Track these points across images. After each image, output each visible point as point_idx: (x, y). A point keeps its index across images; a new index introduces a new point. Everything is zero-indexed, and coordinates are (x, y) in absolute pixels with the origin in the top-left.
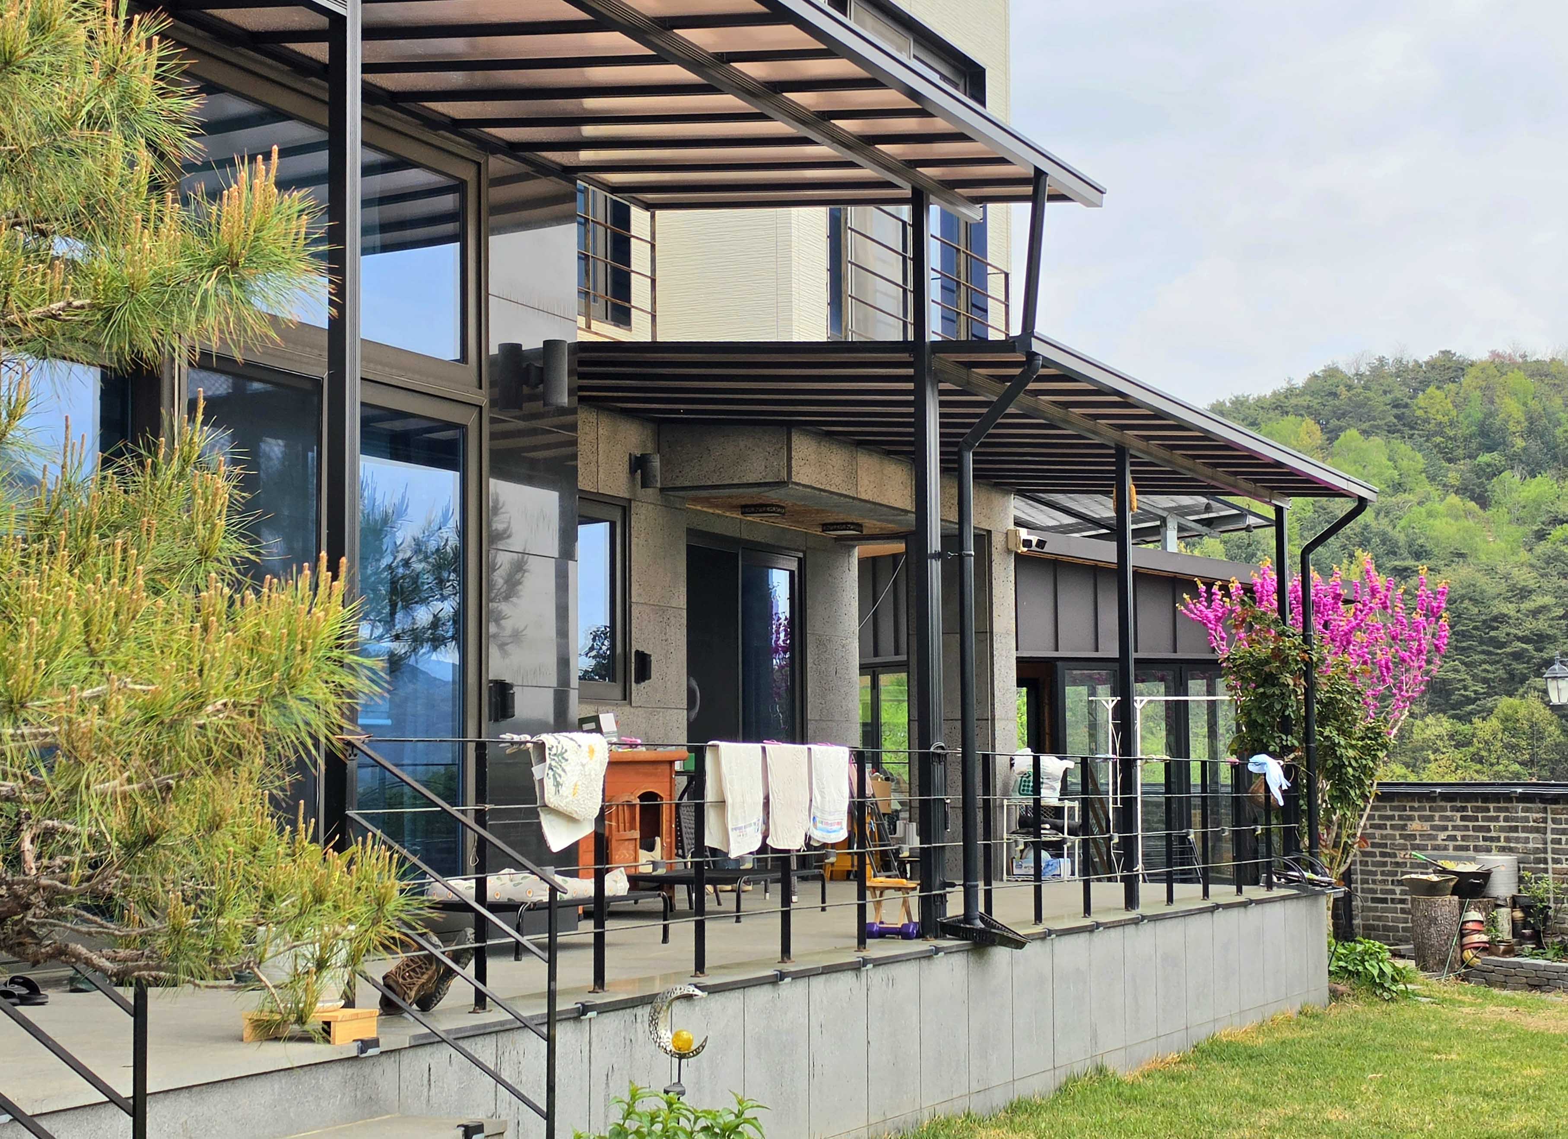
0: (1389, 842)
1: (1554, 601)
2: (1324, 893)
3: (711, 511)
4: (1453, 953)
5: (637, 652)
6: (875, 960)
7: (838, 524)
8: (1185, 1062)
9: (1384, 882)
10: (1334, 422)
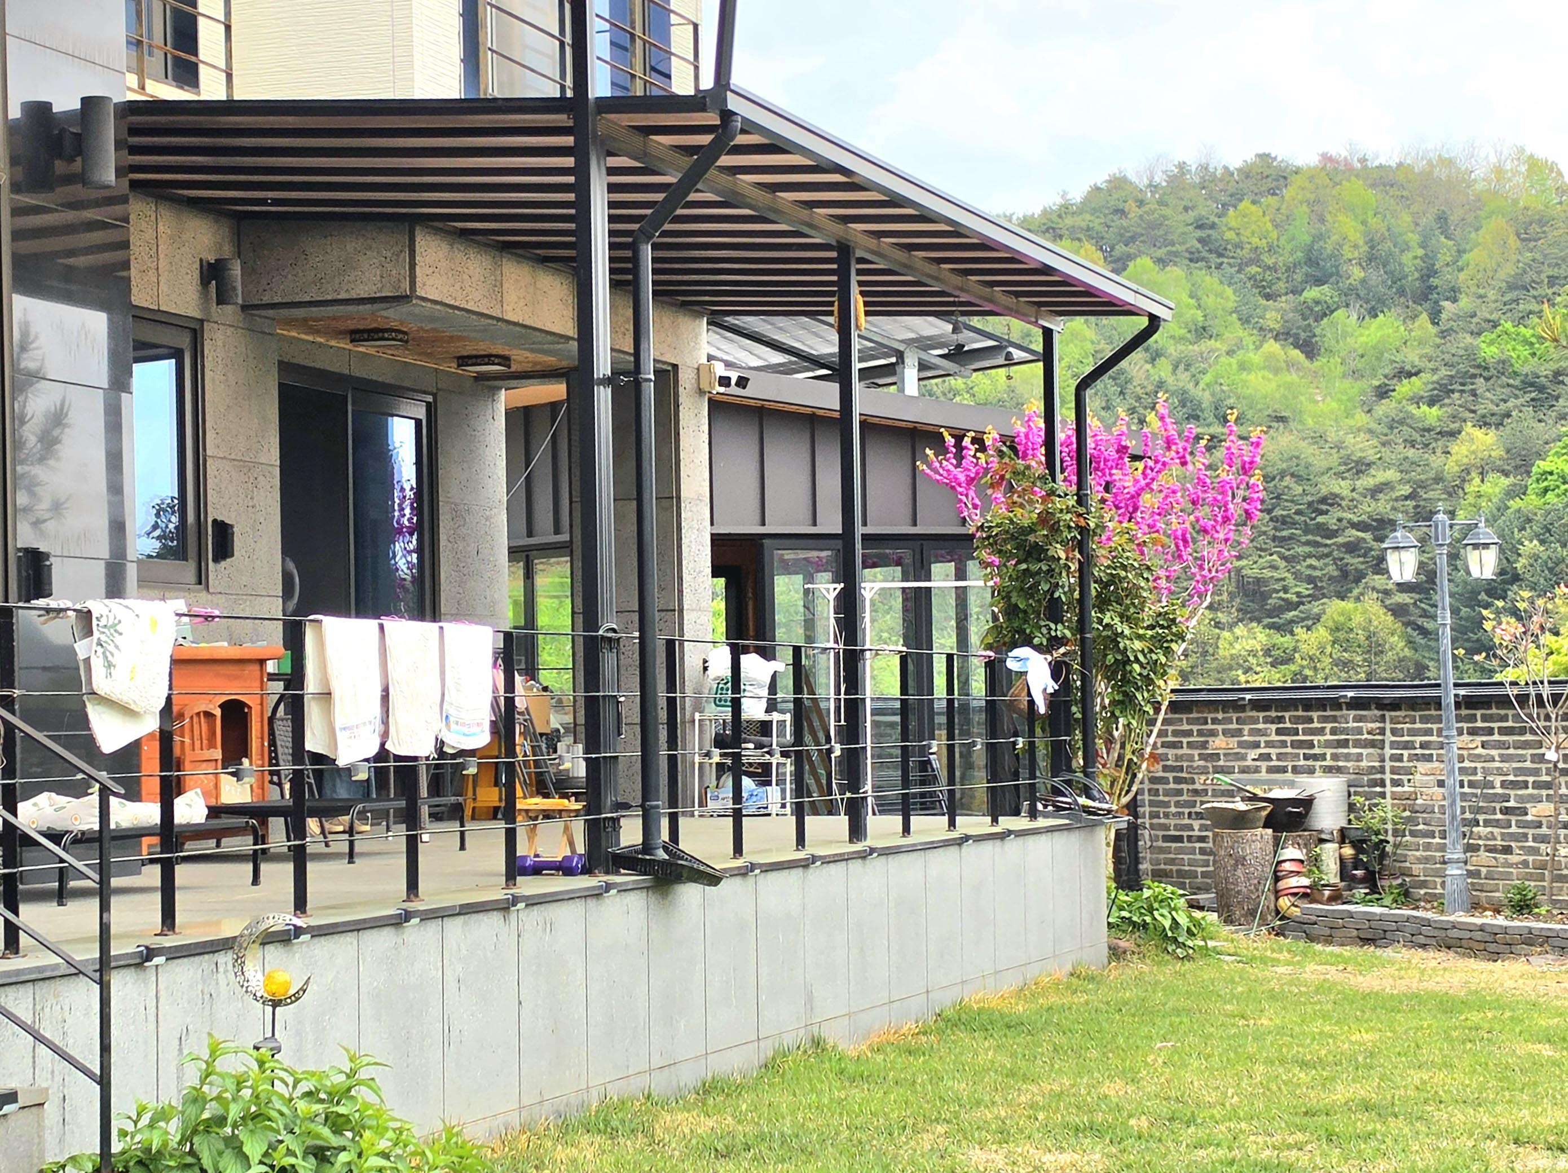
0: (1185, 764)
1: (1398, 476)
2: (1102, 823)
3: (310, 338)
4: (1266, 901)
5: (215, 521)
6: (528, 897)
7: (477, 357)
8: (925, 1033)
9: (1179, 815)
10: (1120, 249)
